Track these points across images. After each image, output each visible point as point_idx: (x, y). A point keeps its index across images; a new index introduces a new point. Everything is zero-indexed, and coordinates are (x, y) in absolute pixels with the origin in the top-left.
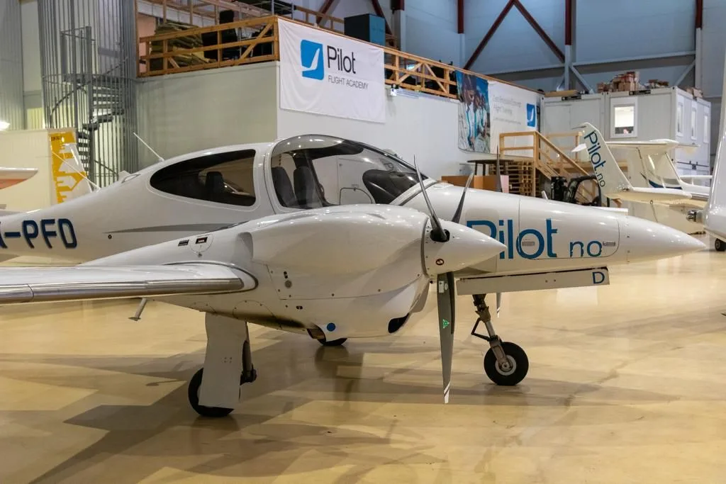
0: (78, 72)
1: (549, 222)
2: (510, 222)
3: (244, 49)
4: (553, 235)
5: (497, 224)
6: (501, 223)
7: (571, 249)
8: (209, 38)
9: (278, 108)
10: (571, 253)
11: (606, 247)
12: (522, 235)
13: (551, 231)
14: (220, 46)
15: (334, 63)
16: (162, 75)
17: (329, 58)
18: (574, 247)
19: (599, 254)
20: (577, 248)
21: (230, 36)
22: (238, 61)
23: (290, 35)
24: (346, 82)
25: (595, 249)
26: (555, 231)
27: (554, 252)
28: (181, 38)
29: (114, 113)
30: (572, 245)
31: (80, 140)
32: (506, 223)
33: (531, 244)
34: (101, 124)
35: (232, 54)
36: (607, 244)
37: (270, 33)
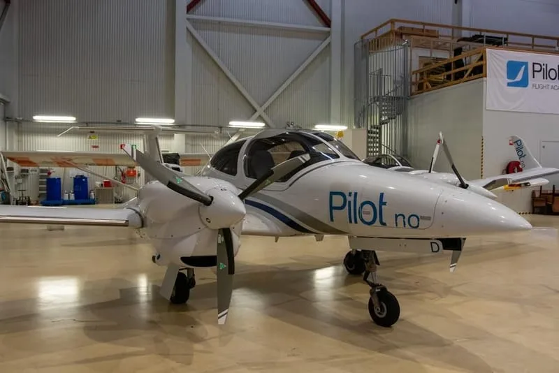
0: (376, 95)
1: (382, 195)
2: (356, 194)
3: (467, 71)
4: (383, 207)
5: (347, 194)
6: (350, 194)
7: (396, 220)
8: (448, 67)
9: (484, 110)
10: (396, 223)
11: (424, 221)
12: (363, 204)
13: (382, 203)
14: (453, 72)
15: (539, 75)
16: (422, 93)
17: (534, 71)
18: (399, 217)
19: (418, 226)
20: (400, 218)
21: (459, 64)
22: (462, 80)
23: (497, 59)
24: (550, 87)
25: (414, 221)
26: (385, 204)
27: (384, 221)
28: (435, 69)
29: (389, 119)
30: (396, 216)
31: (369, 135)
32: (353, 194)
33: (368, 213)
34: (383, 126)
35: (459, 76)
36: (423, 218)
37: (481, 59)
